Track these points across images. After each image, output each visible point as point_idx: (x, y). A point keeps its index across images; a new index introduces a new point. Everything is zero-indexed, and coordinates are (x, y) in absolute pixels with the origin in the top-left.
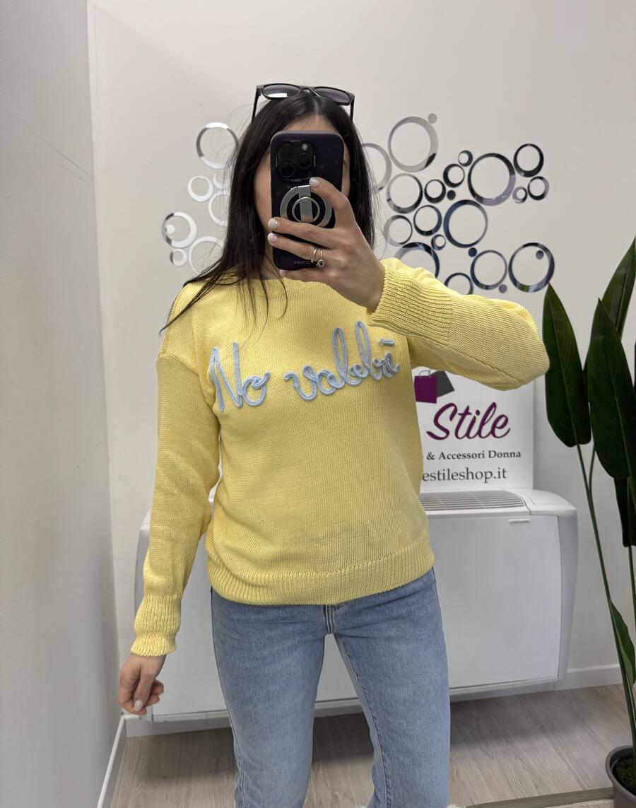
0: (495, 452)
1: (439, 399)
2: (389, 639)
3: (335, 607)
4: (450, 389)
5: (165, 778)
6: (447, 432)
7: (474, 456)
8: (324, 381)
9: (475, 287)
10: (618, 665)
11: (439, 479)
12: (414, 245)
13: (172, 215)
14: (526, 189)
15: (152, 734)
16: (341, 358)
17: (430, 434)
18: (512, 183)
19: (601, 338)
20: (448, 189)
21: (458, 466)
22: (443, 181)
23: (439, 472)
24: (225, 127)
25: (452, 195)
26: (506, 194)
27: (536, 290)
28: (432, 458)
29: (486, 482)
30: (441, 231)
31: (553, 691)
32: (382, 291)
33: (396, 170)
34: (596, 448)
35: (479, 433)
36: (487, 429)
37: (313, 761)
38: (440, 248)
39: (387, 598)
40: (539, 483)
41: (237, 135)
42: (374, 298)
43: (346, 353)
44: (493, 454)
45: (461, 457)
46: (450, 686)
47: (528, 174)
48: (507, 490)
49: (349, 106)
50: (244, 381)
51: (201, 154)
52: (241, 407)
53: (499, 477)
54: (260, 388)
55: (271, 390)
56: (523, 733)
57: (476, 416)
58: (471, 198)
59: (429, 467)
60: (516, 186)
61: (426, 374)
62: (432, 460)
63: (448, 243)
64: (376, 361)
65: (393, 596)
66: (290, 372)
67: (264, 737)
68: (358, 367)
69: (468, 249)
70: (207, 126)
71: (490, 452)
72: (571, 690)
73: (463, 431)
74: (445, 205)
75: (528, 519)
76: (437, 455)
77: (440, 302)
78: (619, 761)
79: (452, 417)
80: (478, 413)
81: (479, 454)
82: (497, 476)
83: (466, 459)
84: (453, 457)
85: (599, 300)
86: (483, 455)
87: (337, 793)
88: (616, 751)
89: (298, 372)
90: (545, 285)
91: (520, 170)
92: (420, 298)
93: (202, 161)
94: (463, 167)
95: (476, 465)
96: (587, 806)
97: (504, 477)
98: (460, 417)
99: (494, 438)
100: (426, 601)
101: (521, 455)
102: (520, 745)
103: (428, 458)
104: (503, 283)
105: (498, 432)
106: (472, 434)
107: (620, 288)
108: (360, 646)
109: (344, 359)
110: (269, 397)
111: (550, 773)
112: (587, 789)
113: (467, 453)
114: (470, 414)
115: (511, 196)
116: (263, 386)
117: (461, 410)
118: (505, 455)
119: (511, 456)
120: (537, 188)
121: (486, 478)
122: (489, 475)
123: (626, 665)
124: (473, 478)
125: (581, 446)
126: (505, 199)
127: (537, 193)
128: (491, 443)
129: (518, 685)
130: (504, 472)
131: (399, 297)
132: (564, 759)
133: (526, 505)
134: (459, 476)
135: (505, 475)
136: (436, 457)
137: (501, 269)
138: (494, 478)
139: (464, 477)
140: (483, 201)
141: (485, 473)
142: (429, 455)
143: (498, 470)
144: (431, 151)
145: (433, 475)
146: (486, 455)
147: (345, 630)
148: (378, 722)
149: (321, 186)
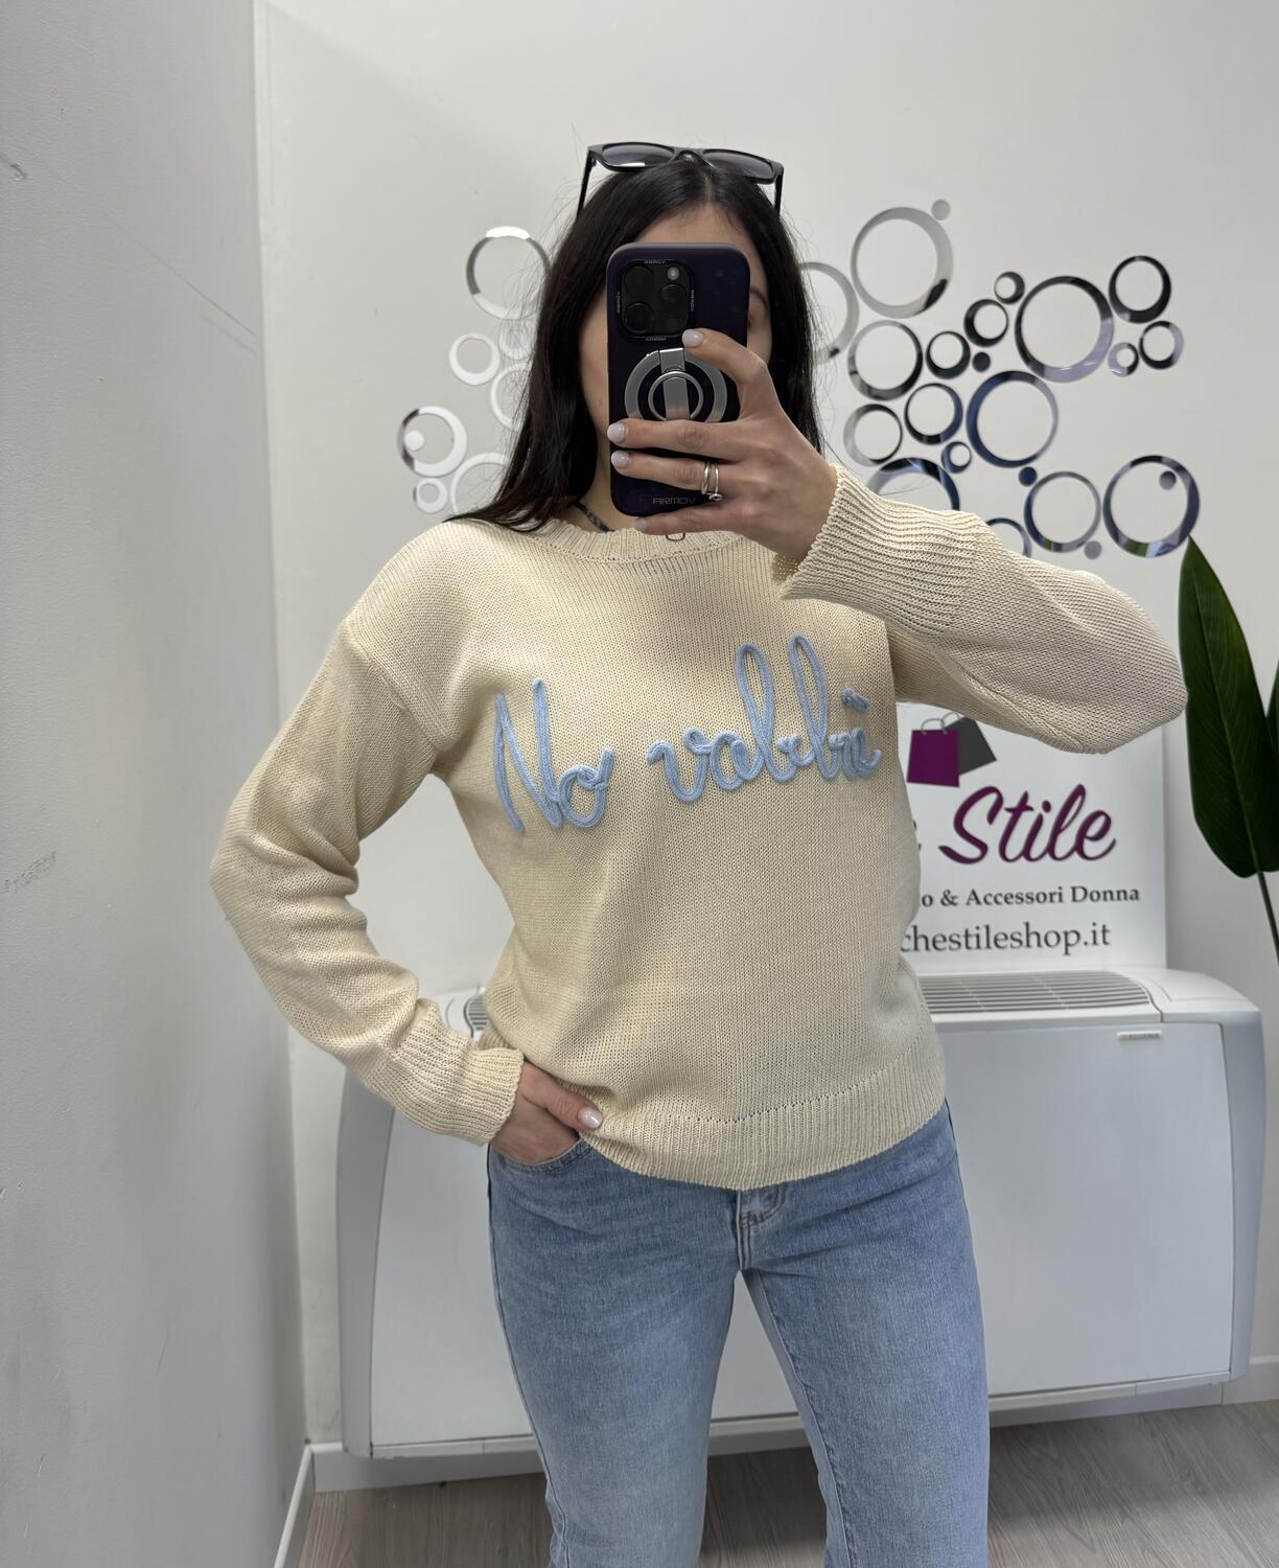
0: (1086, 891)
1: (964, 778)
3: (754, 1218)
4: (985, 756)
6: (983, 847)
7: (1041, 898)
9: (1034, 545)
11: (968, 947)
12: (902, 464)
13: (414, 414)
14: (1136, 345)
15: (372, 1485)
17: (948, 851)
18: (1107, 334)
20: (975, 349)
21: (1009, 919)
22: (963, 333)
23: (967, 931)
24: (524, 235)
25: (982, 362)
26: (1096, 357)
27: (1163, 553)
28: (952, 903)
29: (1067, 953)
30: (962, 435)
33: (867, 315)
35: (1050, 849)
36: (1066, 840)
38: (959, 469)
40: (1178, 957)
41: (546, 246)
44: (1080, 894)
45: (1014, 899)
47: (1139, 317)
48: (1112, 969)
49: (773, 186)
51: (474, 289)
53: (1095, 943)
56: (1157, 1495)
57: (1045, 814)
58: (1022, 366)
59: (947, 921)
60: (1115, 342)
61: (936, 726)
62: (951, 907)
63: (977, 459)
69: (1018, 470)
70: (488, 235)
71: (1074, 889)
72: (1256, 1404)
73: (1016, 845)
74: (969, 382)
75: (1159, 1032)
76: (962, 897)
79: (992, 817)
80: (1047, 806)
81: (1051, 895)
82: (1091, 941)
83: (1025, 905)
84: (996, 900)
86: (1060, 894)
90: (1181, 540)
91: (1121, 308)
93: (477, 303)
94: (1006, 306)
95: (1045, 918)
97: (1105, 942)
98: (1010, 815)
99: (1084, 861)
100: (942, 1200)
101: (1140, 896)
102: (1151, 1522)
103: (943, 903)
104: (1094, 538)
105: (1090, 848)
106: (1036, 851)
108: (800, 1297)
113: (1026, 891)
114: (1031, 809)
115: (1105, 363)
117: (1011, 801)
118: (1107, 895)
119: (1119, 898)
120: (1159, 344)
121: (1067, 944)
122: (1072, 938)
124: (1040, 945)
125: (1268, 876)
126: (1093, 369)
127: (1160, 356)
128: (1075, 871)
129: (1143, 1389)
130: (1104, 931)
132: (1248, 1555)
133: (1152, 1002)
134: (1010, 941)
135: (1108, 940)
136: (961, 901)
137: (1089, 509)
138: (1086, 943)
139: (1020, 942)
140: (1047, 372)
141: (1066, 934)
142: (946, 897)
143: (1093, 928)
144: (937, 274)
145: (955, 938)
146: (1068, 895)
147: (774, 1262)
148: (836, 1458)
149: (706, 341)
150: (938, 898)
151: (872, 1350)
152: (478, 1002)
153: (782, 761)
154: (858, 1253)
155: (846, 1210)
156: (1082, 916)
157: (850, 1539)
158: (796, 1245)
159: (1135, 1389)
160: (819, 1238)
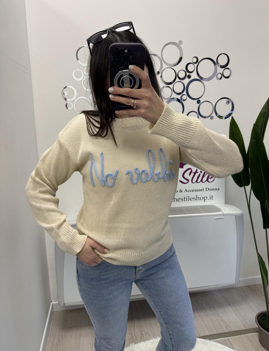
0: (208, 189)
1: (184, 166)
5: (70, 328)
6: (188, 180)
7: (200, 190)
9: (200, 117)
10: (260, 276)
11: (185, 201)
12: (173, 99)
13: (66, 87)
14: (222, 73)
15: (64, 309)
17: (181, 181)
18: (216, 70)
19: (254, 141)
20: (188, 74)
21: (193, 195)
22: (185, 70)
23: (184, 197)
25: (189, 77)
26: (213, 76)
27: (226, 118)
28: (181, 192)
29: (204, 201)
30: (185, 93)
31: (233, 288)
33: (165, 66)
34: (252, 188)
35: (202, 181)
36: (205, 179)
38: (184, 100)
40: (227, 202)
44: (207, 189)
45: (194, 191)
47: (222, 67)
48: (213, 204)
51: (78, 59)
53: (210, 199)
56: (221, 306)
57: (200, 173)
58: (198, 78)
59: (180, 195)
60: (217, 72)
63: (188, 98)
69: (196, 101)
71: (206, 188)
72: (241, 287)
73: (195, 180)
74: (186, 81)
75: (223, 217)
76: (184, 190)
78: (261, 317)
79: (190, 174)
81: (202, 190)
82: (209, 199)
83: (196, 192)
84: (190, 191)
85: (254, 124)
87: (143, 333)
88: (260, 313)
90: (230, 116)
91: (219, 65)
93: (78, 62)
94: (194, 64)
95: (200, 194)
96: (248, 336)
97: (212, 199)
98: (193, 174)
99: (208, 183)
101: (219, 189)
102: (219, 311)
103: (180, 192)
104: (212, 115)
105: (210, 180)
106: (198, 181)
107: (263, 118)
108: (149, 284)
111: (232, 322)
112: (247, 328)
113: (196, 189)
114: (198, 172)
115: (215, 77)
117: (194, 171)
118: (213, 189)
119: (215, 190)
120: (226, 73)
121: (205, 200)
122: (206, 198)
123: (264, 277)
124: (199, 200)
125: (246, 187)
126: (213, 78)
127: (226, 75)
128: (207, 185)
130: (212, 197)
132: (238, 316)
133: (222, 211)
134: (193, 199)
135: (213, 198)
136: (183, 191)
137: (211, 109)
139: (195, 199)
140: (203, 79)
141: (204, 197)
142: (180, 191)
143: (210, 196)
144: (180, 56)
145: (182, 199)
146: (205, 190)
149: (135, 69)
150: (179, 191)
153: (156, 177)
154: (160, 272)
155: (157, 265)
156: (208, 194)
158: (148, 274)
159: (217, 286)
160: (152, 272)
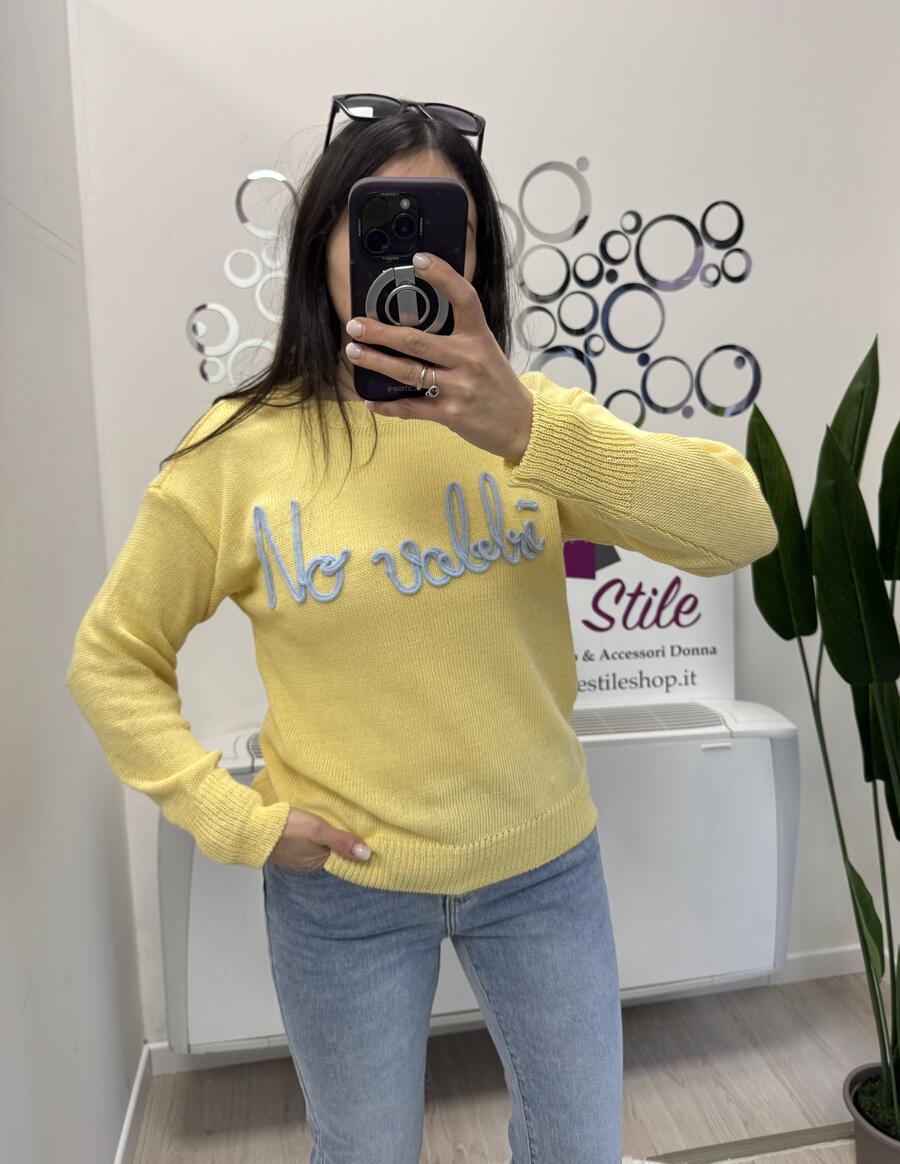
0: (680, 648)
1: (598, 574)
2: (536, 938)
3: (459, 900)
4: (615, 558)
5: (210, 1133)
6: (611, 620)
7: (650, 653)
8: (434, 566)
9: (649, 409)
10: (858, 946)
11: (601, 688)
12: (558, 350)
13: (201, 308)
14: (719, 265)
15: (190, 1068)
16: (459, 529)
17: (588, 624)
18: (699, 257)
19: (831, 482)
20: (607, 267)
21: (627, 669)
22: (598, 254)
23: (600, 678)
24: (280, 177)
25: (612, 276)
26: (691, 273)
27: (735, 413)
28: (590, 659)
29: (667, 691)
30: (598, 329)
31: (767, 987)
32: (530, 432)
33: (531, 240)
34: (825, 641)
35: (657, 621)
36: (668, 614)
37: (427, 1100)
38: (597, 354)
39: (535, 879)
40: (744, 692)
41: (295, 187)
42: (518, 444)
43: (467, 521)
44: (676, 651)
45: (633, 656)
46: (621, 987)
47: (720, 245)
48: (697, 702)
50: (308, 562)
51: (243, 219)
52: (303, 602)
53: (686, 683)
54: (333, 574)
55: (352, 577)
56: (727, 1048)
57: (654, 598)
58: (640, 280)
59: (585, 671)
60: (705, 262)
62: (590, 662)
63: (609, 347)
64: (512, 535)
65: (544, 875)
66: (381, 549)
67: (355, 1102)
68: (485, 544)
69: (636, 355)
70: (250, 177)
71: (672, 648)
72: (793, 985)
73: (634, 619)
74: (604, 290)
75: (729, 744)
76: (597, 654)
77: (618, 448)
78: (863, 1086)
79: (618, 599)
80: (655, 592)
81: (657, 652)
82: (683, 682)
83: (639, 659)
84: (620, 656)
85: (828, 428)
86: (663, 652)
87: (461, 1146)
88: (860, 1070)
89: (394, 549)
90: (748, 405)
91: (709, 239)
92: (588, 442)
93: (245, 228)
94: (629, 235)
95: (653, 668)
96: (818, 1150)
97: (693, 683)
98: (630, 598)
99: (680, 629)
101: (718, 651)
102: (723, 1066)
103: (584, 659)
104: (689, 404)
105: (684, 619)
106: (646, 623)
107: (856, 409)
108: (492, 951)
109: (464, 531)
110: (348, 588)
111: (766, 1104)
112: (817, 1125)
113: (639, 650)
114: (643, 594)
115: (697, 279)
116: (338, 570)
117: (631, 589)
118: (695, 651)
119: (703, 653)
120: (736, 264)
121: (668, 685)
122: (671, 681)
123: (870, 949)
124: (649, 685)
125: (805, 639)
126: (689, 282)
127: (735, 273)
128: (673, 635)
129: (717, 981)
130: (693, 676)
131: (555, 441)
132: (784, 1084)
133: (725, 723)
134: (629, 684)
135: (695, 682)
136: (597, 657)
137: (685, 382)
138: (680, 684)
139: (636, 684)
140: (658, 283)
141: (667, 678)
142: (586, 655)
143: (685, 674)
144: (581, 212)
145: (592, 683)
146: (668, 651)
147: (472, 930)
148: (518, 1062)
149: (432, 267)
150: (581, 655)
151: (543, 984)
152: (256, 738)
154: (531, 919)
155: (523, 890)
156: (678, 666)
157: (527, 1118)
158: (488, 917)
160: (504, 911)
